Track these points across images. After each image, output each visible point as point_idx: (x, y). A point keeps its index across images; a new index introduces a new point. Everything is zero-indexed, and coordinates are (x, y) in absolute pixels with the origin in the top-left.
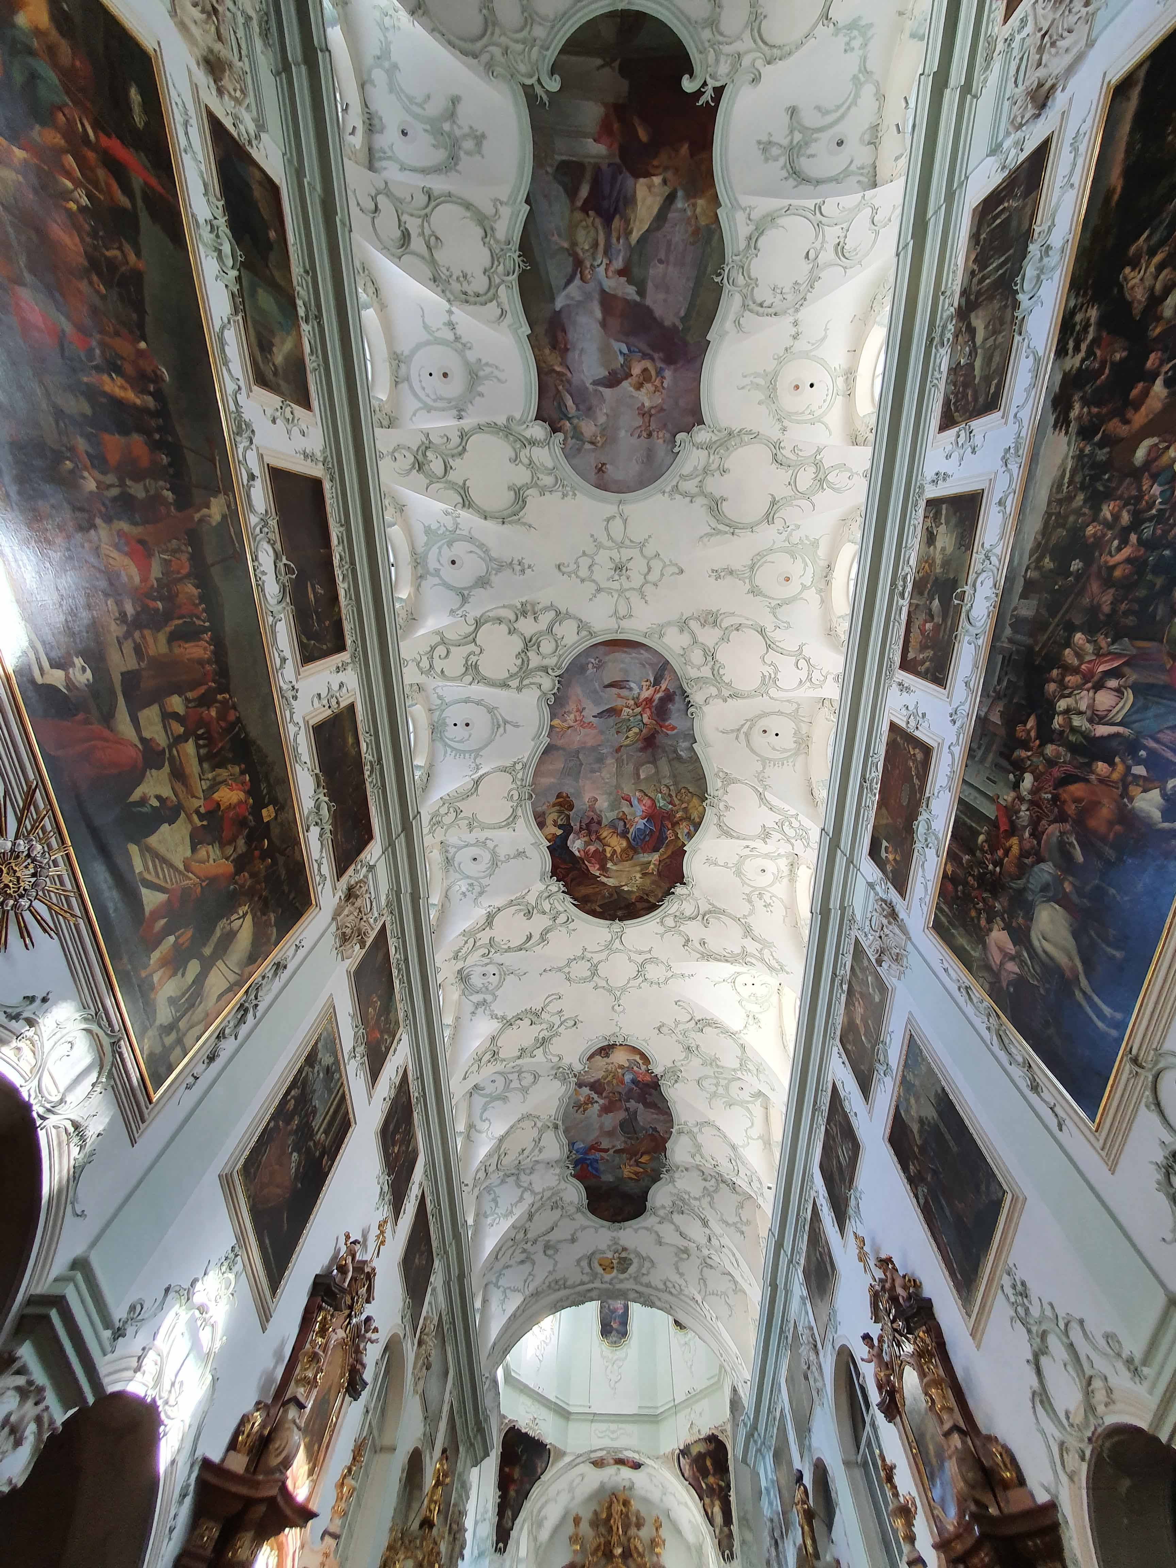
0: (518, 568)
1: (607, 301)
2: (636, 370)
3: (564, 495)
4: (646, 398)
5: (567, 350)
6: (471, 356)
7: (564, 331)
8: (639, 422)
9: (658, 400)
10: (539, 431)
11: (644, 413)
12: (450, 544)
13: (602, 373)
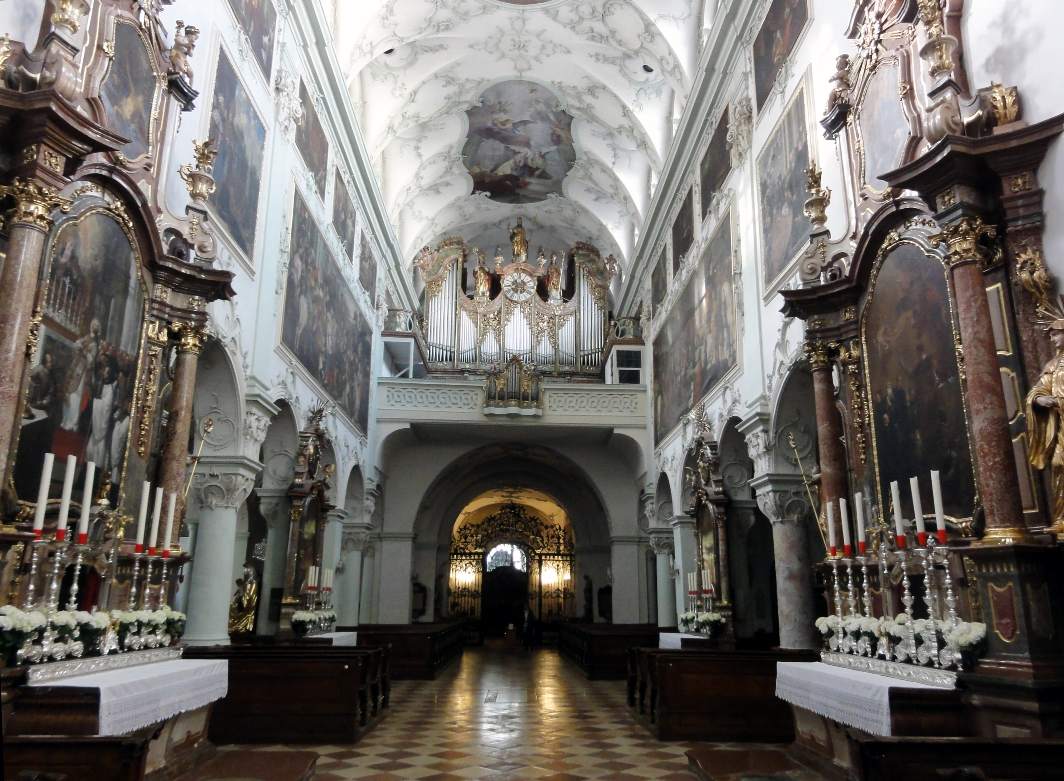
0: (601, 57)
1: (527, 144)
2: (509, 126)
3: (560, 83)
4: (503, 117)
5: (552, 134)
6: (609, 141)
7: (553, 140)
8: (506, 108)
9: (495, 116)
10: (573, 112)
11: (505, 112)
12: (647, 80)
13: (530, 126)
